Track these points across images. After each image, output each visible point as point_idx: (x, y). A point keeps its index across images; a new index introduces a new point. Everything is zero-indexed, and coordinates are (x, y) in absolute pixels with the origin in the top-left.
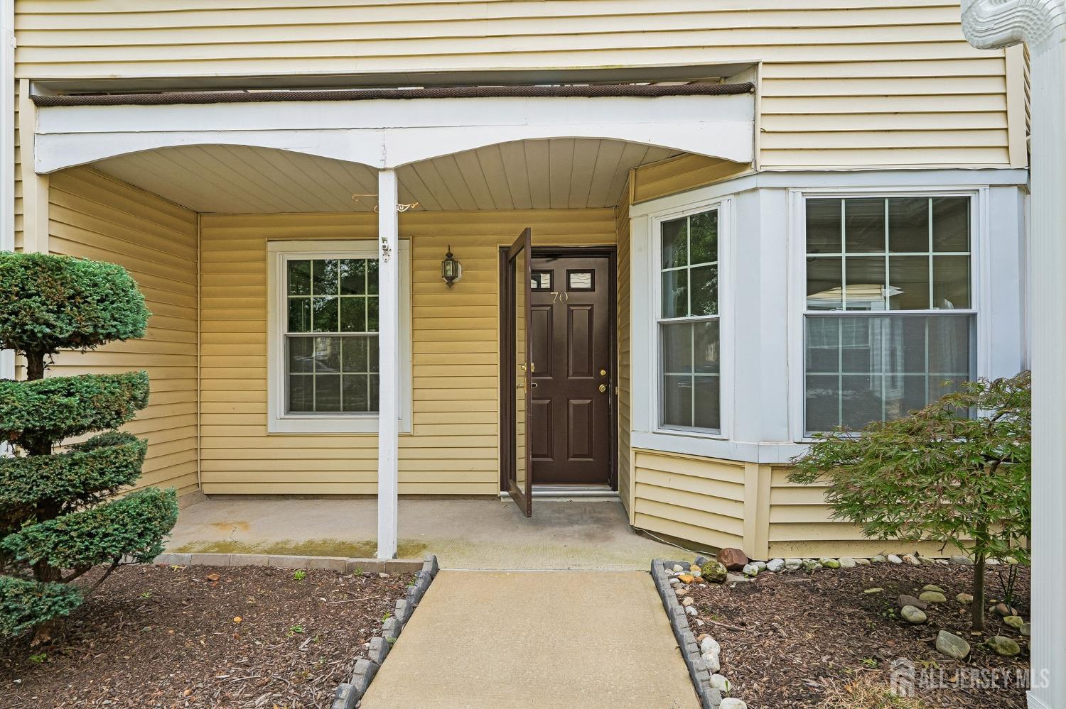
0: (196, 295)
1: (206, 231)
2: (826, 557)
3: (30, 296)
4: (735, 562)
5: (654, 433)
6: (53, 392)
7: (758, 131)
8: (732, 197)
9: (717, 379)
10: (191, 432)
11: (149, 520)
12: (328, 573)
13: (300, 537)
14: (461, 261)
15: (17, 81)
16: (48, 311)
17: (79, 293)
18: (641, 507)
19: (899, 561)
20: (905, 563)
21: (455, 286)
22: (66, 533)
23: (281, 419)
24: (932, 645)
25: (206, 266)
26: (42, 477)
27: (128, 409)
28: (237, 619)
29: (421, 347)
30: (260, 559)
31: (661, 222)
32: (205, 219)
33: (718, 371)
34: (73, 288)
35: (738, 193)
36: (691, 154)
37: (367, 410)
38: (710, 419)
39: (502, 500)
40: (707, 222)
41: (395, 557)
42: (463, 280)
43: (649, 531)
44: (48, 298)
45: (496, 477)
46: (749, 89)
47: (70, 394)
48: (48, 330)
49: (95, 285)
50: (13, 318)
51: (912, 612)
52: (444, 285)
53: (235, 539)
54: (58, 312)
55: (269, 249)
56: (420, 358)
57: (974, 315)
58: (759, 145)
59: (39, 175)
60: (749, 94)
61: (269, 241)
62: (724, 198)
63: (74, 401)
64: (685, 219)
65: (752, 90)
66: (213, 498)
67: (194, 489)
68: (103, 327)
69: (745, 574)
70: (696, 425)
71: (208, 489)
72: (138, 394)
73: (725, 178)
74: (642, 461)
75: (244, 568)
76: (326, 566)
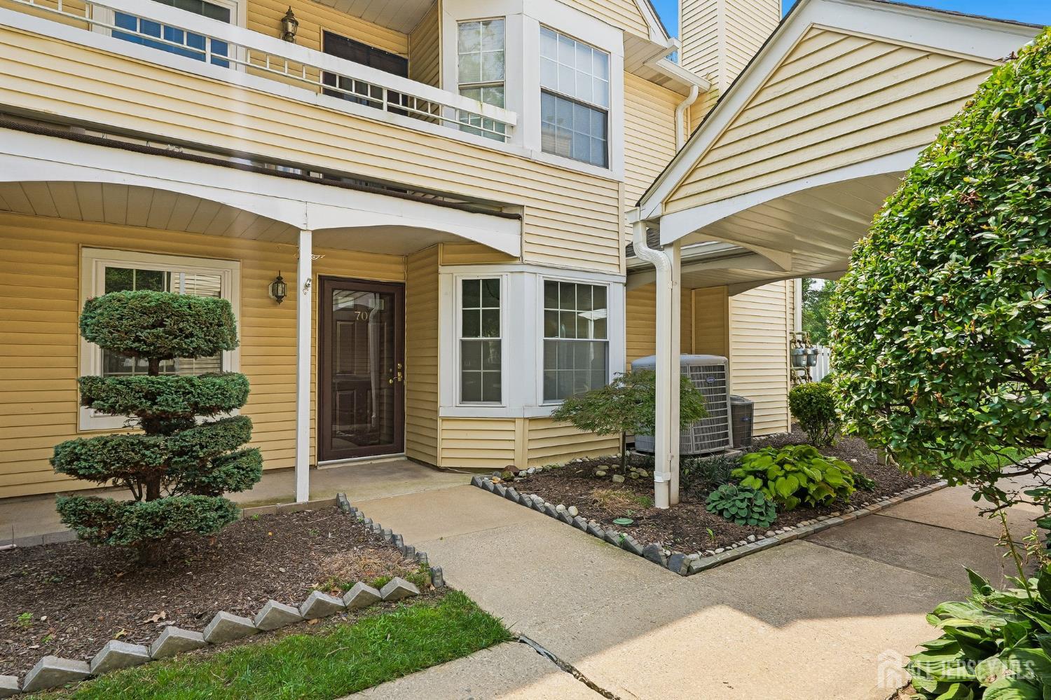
2: (553, 463)
5: (456, 407)
7: (523, 242)
8: (509, 274)
9: (500, 374)
18: (446, 454)
19: (581, 461)
20: (584, 461)
23: (96, 416)
24: (611, 481)
31: (463, 280)
33: (500, 369)
35: (512, 272)
36: (480, 244)
38: (494, 395)
39: (319, 468)
40: (493, 285)
43: (451, 468)
46: (519, 217)
51: (600, 473)
55: (84, 255)
57: (608, 342)
58: (524, 250)
60: (519, 220)
61: (83, 247)
62: (504, 273)
64: (478, 281)
65: (521, 219)
69: (520, 477)
70: (484, 400)
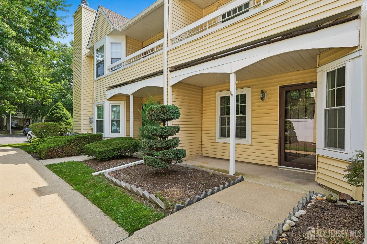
0: (202, 107)
1: (204, 91)
3: (161, 112)
4: (344, 198)
5: (323, 149)
6: (163, 129)
7: (361, 33)
8: (351, 60)
10: (200, 140)
11: (178, 153)
12: (218, 175)
13: (217, 167)
14: (266, 92)
15: (167, 68)
16: (163, 115)
17: (167, 111)
18: (319, 176)
21: (265, 100)
22: (165, 153)
23: (219, 138)
25: (204, 100)
26: (162, 143)
27: (175, 133)
28: (194, 178)
29: (254, 119)
30: (205, 170)
31: (327, 73)
32: (204, 89)
33: (345, 127)
34: (166, 110)
35: (353, 59)
37: (239, 137)
39: (279, 168)
40: (342, 71)
41: (234, 175)
42: (267, 98)
43: (322, 185)
44: (163, 112)
45: (277, 161)
46: (357, 17)
47: (166, 129)
48: (163, 118)
49: (170, 110)
50: (159, 116)
52: (260, 100)
53: (204, 165)
54: (164, 115)
55: (216, 94)
56: (254, 122)
59: (171, 86)
60: (358, 19)
61: (216, 92)
62: (348, 61)
63: (166, 130)
64: (335, 71)
65: (359, 17)
66: (205, 157)
67: (200, 154)
68: (171, 117)
69: (347, 203)
70: (338, 148)
71: (204, 155)
72: (177, 130)
73: (349, 53)
74: (320, 159)
75: (202, 171)
76: (217, 174)
